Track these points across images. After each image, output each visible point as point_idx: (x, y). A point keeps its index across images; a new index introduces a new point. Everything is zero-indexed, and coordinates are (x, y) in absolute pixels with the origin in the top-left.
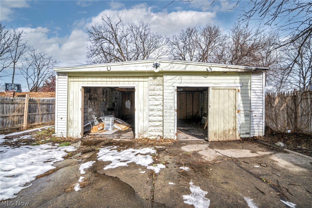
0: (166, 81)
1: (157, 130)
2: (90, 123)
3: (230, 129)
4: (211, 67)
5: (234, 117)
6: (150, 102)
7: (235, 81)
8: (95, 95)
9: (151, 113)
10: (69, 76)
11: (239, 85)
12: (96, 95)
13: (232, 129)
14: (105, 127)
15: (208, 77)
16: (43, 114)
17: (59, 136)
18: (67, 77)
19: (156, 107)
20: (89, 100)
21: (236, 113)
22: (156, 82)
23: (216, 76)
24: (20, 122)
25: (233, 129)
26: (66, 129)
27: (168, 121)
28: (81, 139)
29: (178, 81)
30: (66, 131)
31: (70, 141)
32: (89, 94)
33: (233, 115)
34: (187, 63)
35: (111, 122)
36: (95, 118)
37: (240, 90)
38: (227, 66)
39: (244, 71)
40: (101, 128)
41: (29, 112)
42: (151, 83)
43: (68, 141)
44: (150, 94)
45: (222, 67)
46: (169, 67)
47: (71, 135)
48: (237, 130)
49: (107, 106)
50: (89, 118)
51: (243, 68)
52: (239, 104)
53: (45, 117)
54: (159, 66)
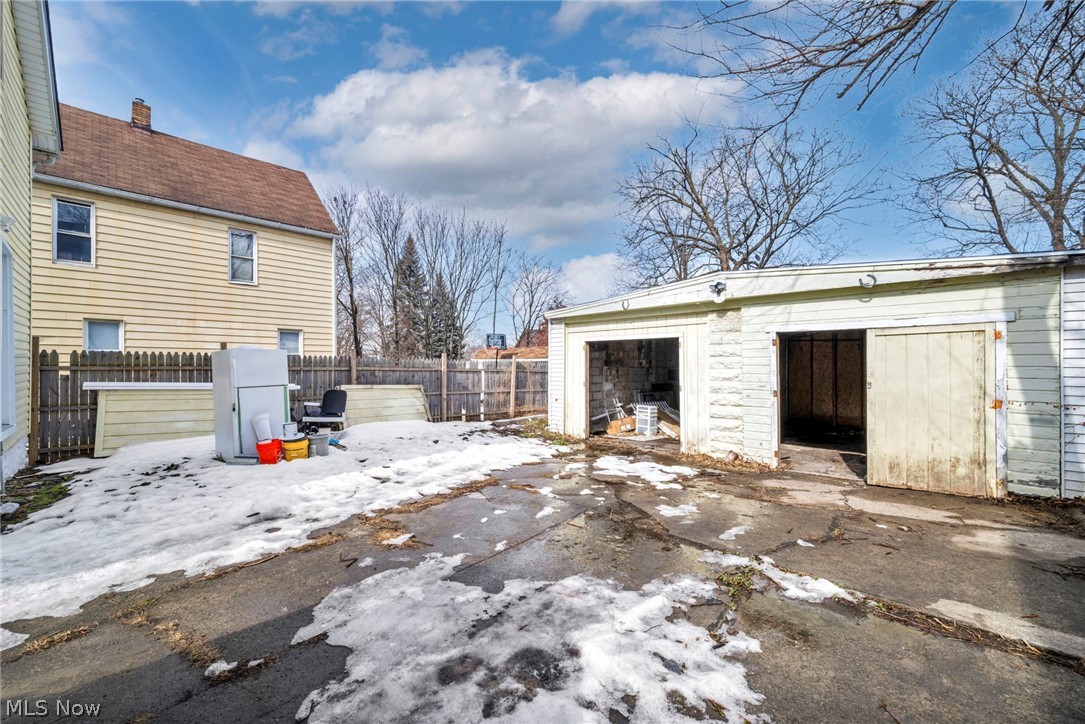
0: (748, 321)
1: (728, 439)
2: (607, 414)
3: (958, 460)
4: (875, 274)
5: (978, 423)
6: (712, 371)
7: (982, 305)
8: (618, 354)
9: (715, 397)
10: (566, 324)
11: (1001, 316)
12: (621, 353)
13: (968, 460)
14: (637, 426)
15: (874, 299)
16: (535, 392)
17: (554, 431)
18: (563, 326)
19: (726, 384)
20: (606, 365)
21: (987, 409)
22: (725, 323)
23: (903, 294)
24: (506, 403)
25: (973, 461)
26: (562, 419)
27: (756, 418)
28: (584, 441)
29: (780, 319)
30: (562, 423)
31: (568, 441)
32: (604, 352)
33: (973, 415)
34: (797, 272)
35: (649, 414)
36: (619, 405)
37: (1004, 333)
38: (931, 264)
39: (1008, 270)
40: (629, 427)
41: (517, 387)
42: (713, 328)
43: (566, 440)
44: (712, 353)
45: (915, 269)
46: (750, 288)
47: (569, 432)
48: (988, 466)
49: (652, 379)
50: (605, 404)
51: (1005, 262)
52: (999, 378)
53: (538, 397)
54: (724, 289)
